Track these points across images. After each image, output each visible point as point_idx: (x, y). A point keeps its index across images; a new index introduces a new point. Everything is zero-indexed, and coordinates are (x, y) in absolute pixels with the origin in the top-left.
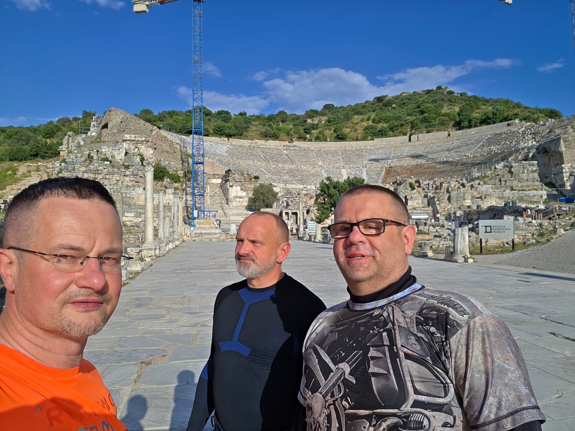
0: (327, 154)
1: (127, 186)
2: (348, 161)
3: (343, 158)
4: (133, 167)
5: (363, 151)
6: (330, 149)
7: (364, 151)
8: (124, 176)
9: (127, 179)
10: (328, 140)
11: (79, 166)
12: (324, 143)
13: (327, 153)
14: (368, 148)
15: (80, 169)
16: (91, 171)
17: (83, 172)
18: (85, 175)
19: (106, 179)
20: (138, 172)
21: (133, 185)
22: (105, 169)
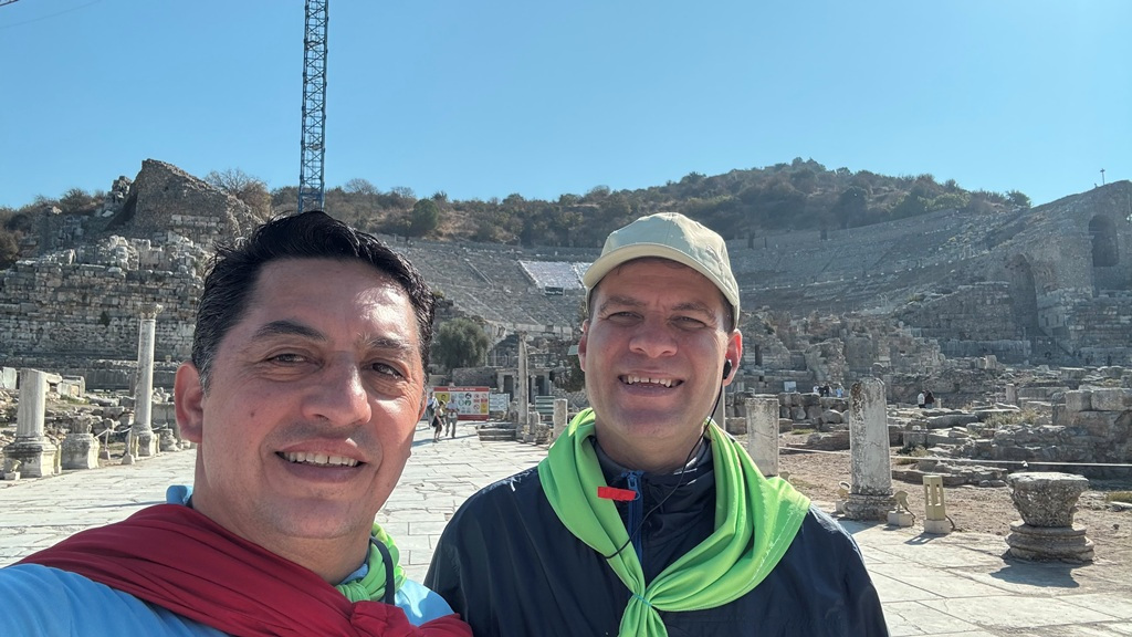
1: (161, 321)
9: (161, 305)
16: (75, 287)
17: (57, 290)
18: (61, 297)
19: (110, 306)
20: (186, 290)
21: (173, 318)
22: (108, 283)
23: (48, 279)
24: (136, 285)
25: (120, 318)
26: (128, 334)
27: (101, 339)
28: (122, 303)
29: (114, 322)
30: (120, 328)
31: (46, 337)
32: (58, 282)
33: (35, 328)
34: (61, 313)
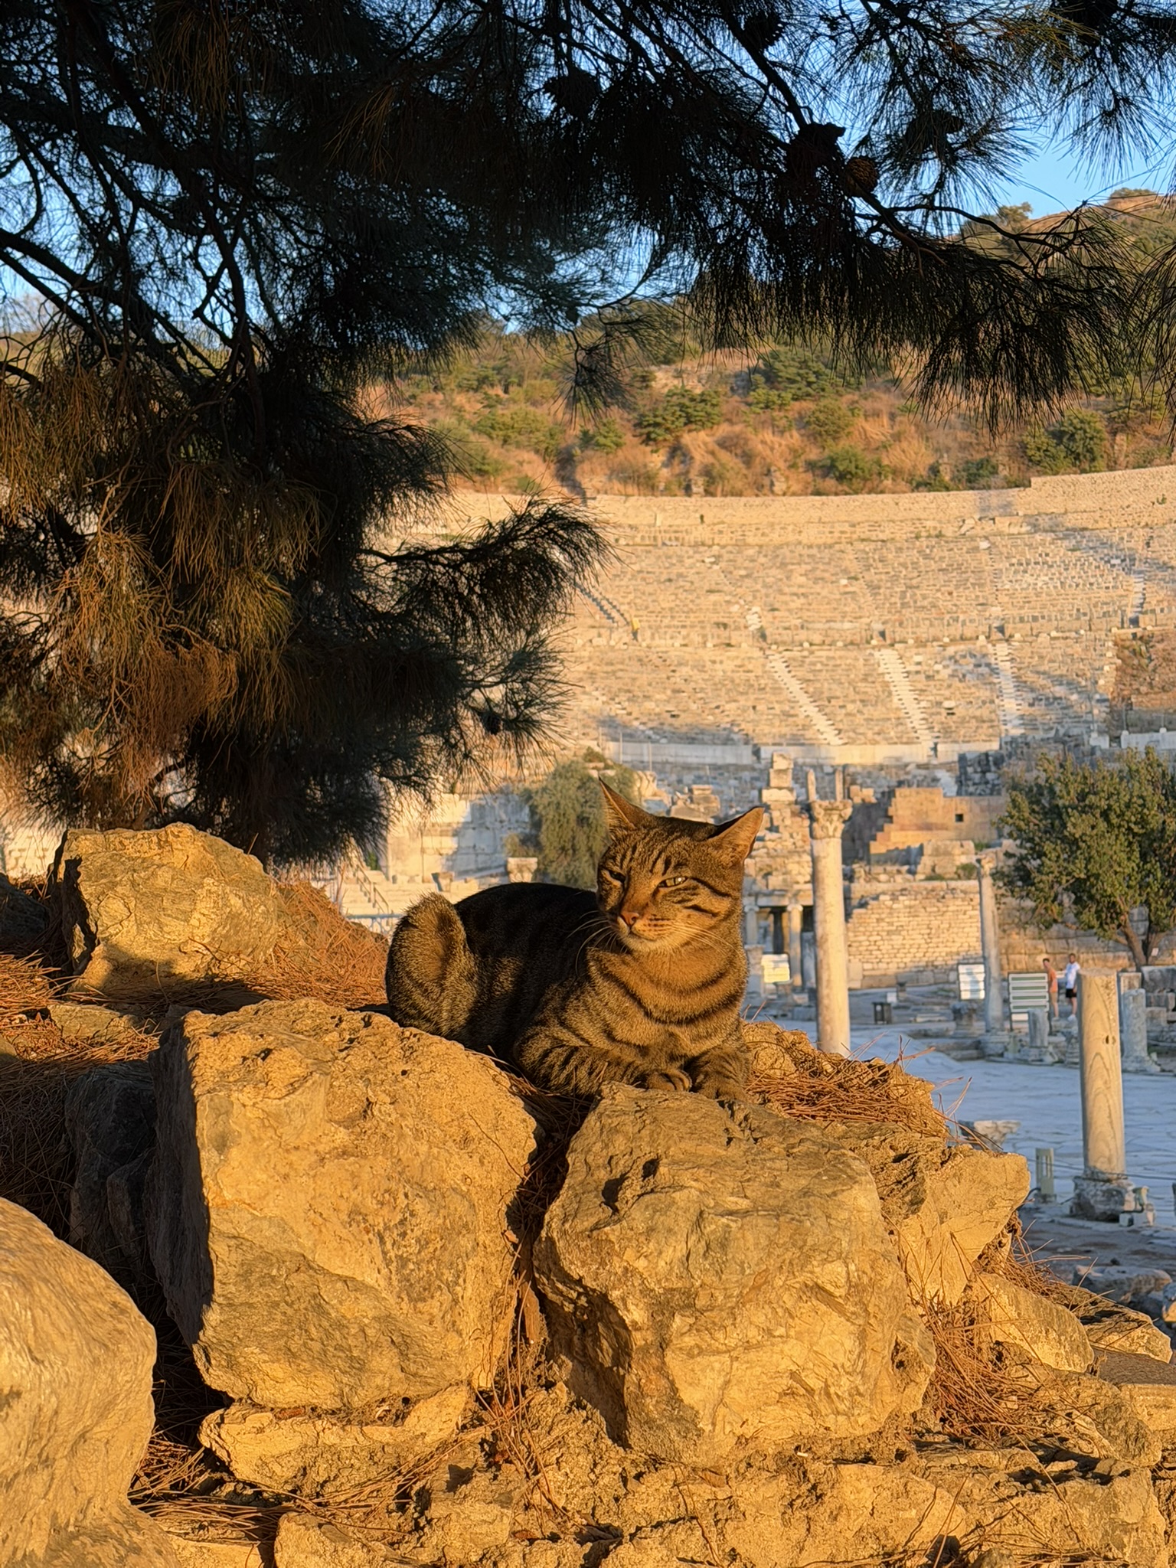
0: (783, 565)
2: (903, 605)
3: (874, 588)
5: (976, 549)
6: (792, 538)
7: (984, 545)
10: (779, 487)
12: (758, 500)
13: (778, 557)
14: (1000, 534)
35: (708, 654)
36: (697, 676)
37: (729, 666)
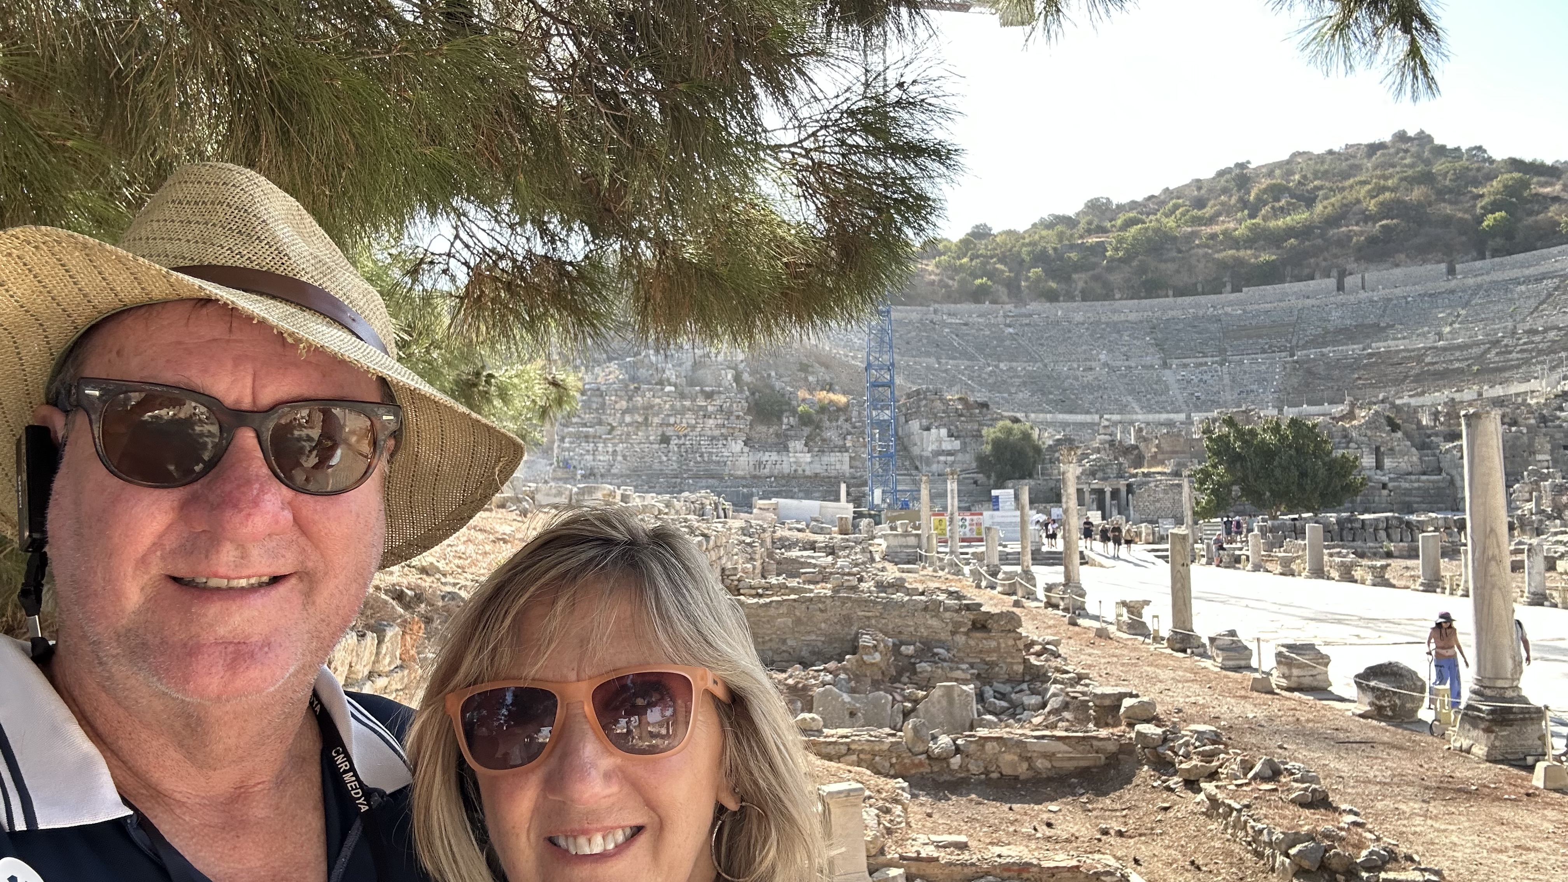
0: (1118, 332)
1: (713, 438)
3: (1162, 341)
4: (723, 396)
6: (1123, 319)
8: (705, 416)
9: (711, 422)
11: (613, 398)
12: (1107, 303)
14: (1225, 315)
15: (617, 406)
16: (637, 409)
17: (624, 413)
18: (628, 419)
19: (668, 425)
20: (731, 405)
21: (722, 435)
22: (665, 402)
23: (616, 402)
24: (687, 403)
25: (679, 437)
26: (686, 452)
27: (665, 459)
28: (678, 421)
29: (674, 441)
30: (679, 446)
31: (620, 458)
32: (624, 404)
33: (610, 450)
34: (628, 434)
35: (1079, 373)
36: (1075, 383)
37: (1090, 378)
